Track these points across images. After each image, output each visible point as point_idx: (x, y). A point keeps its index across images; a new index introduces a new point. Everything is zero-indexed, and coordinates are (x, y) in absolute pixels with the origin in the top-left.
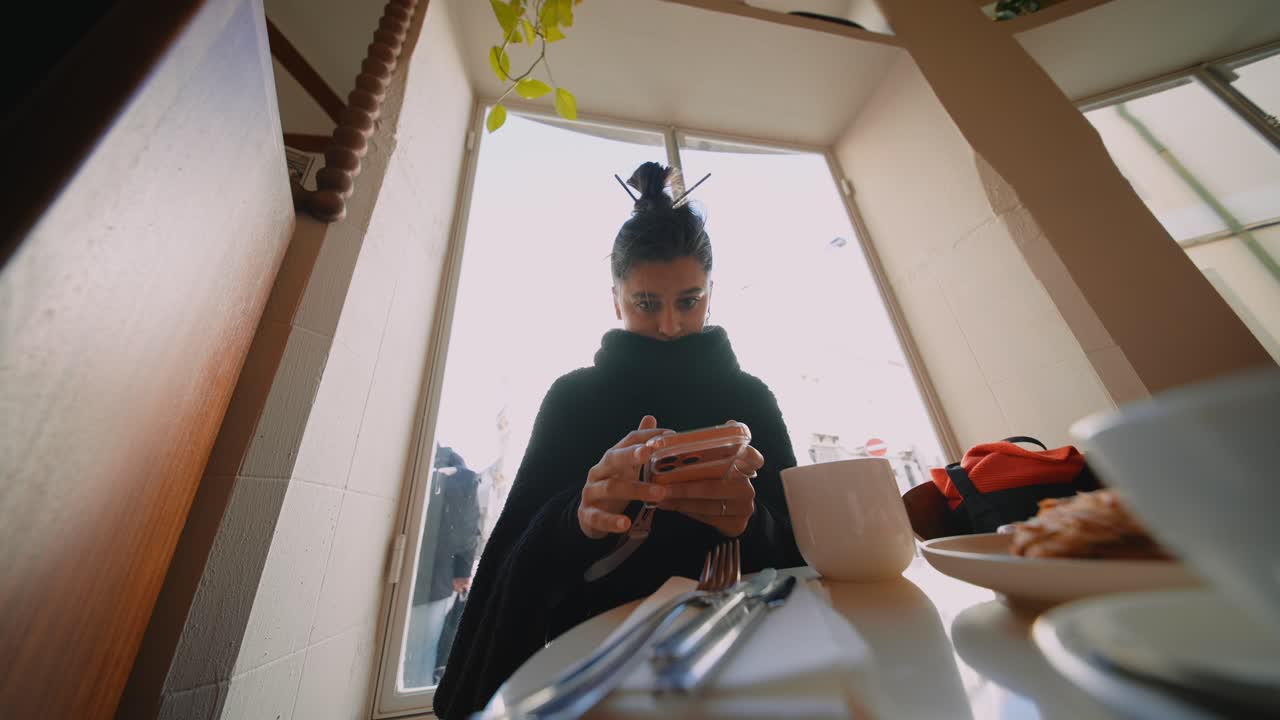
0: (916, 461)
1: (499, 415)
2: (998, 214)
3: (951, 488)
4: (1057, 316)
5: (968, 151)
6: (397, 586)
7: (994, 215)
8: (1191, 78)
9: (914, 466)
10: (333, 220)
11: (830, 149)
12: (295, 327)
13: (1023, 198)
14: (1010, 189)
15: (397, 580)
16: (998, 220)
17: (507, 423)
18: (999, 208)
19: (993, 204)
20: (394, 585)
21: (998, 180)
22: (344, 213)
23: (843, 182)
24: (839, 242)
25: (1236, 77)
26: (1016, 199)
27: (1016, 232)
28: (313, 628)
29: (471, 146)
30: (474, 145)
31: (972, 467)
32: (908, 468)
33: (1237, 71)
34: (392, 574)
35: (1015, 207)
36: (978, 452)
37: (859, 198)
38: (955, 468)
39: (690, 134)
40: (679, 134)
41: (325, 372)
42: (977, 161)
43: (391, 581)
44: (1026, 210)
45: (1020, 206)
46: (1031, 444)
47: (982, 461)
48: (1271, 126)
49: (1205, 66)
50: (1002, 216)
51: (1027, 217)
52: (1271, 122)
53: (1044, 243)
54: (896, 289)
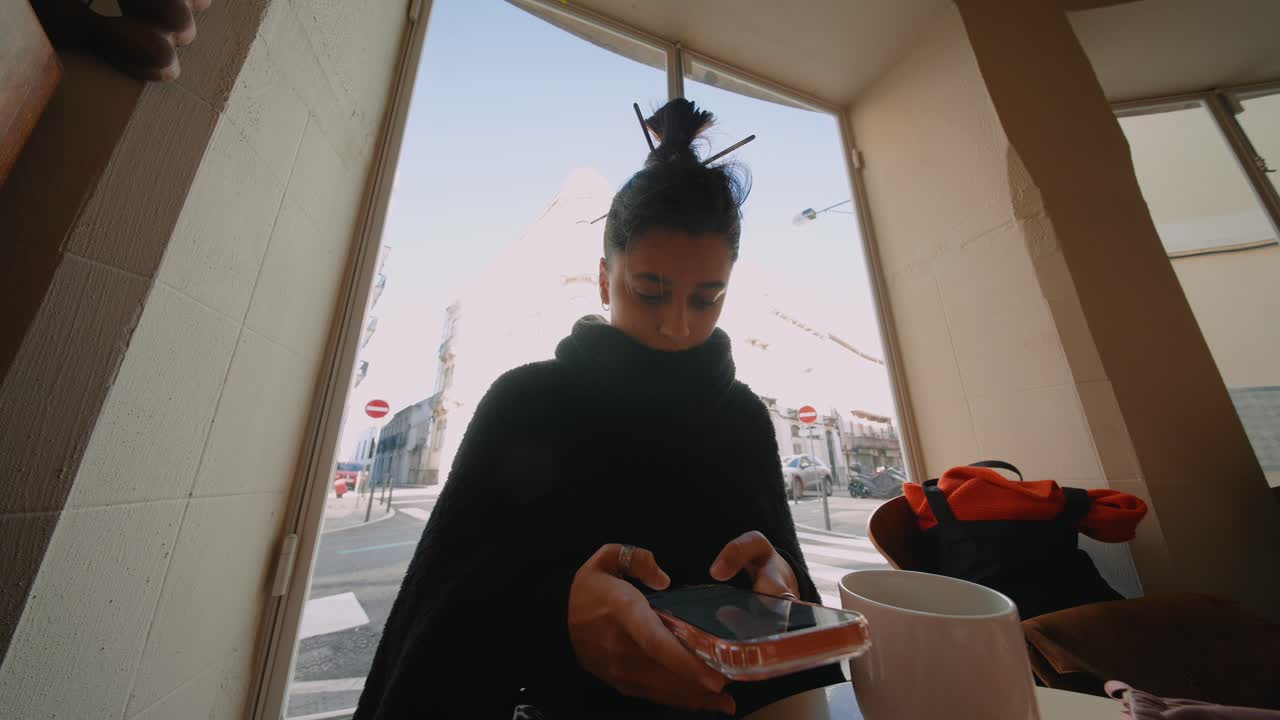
0: (837, 428)
1: (442, 346)
2: (1018, 219)
3: (926, 507)
4: (1056, 340)
5: (1002, 140)
6: (283, 602)
7: (1014, 219)
8: (1202, 103)
9: (834, 432)
10: (157, 78)
11: (846, 112)
12: (68, 255)
13: (1049, 207)
14: (1037, 192)
15: (284, 592)
16: (1017, 227)
17: (452, 356)
18: (1021, 212)
19: (1015, 207)
20: (280, 597)
21: (1026, 180)
22: (175, 68)
23: (854, 152)
24: (811, 213)
25: (1241, 110)
26: (1041, 205)
27: (1033, 242)
28: (132, 696)
29: (415, 14)
30: (420, 16)
31: (952, 491)
32: (829, 433)
33: (1244, 103)
34: (276, 585)
35: (1037, 214)
36: (956, 474)
37: (866, 173)
38: (932, 488)
39: (697, 58)
40: (686, 56)
41: (136, 335)
42: (1009, 155)
43: (275, 594)
44: (1049, 221)
45: (1043, 214)
46: (1008, 471)
47: (964, 485)
48: (1258, 169)
49: (1217, 91)
50: (1022, 221)
51: (1047, 227)
52: (1259, 164)
53: (1059, 260)
54: (889, 282)
